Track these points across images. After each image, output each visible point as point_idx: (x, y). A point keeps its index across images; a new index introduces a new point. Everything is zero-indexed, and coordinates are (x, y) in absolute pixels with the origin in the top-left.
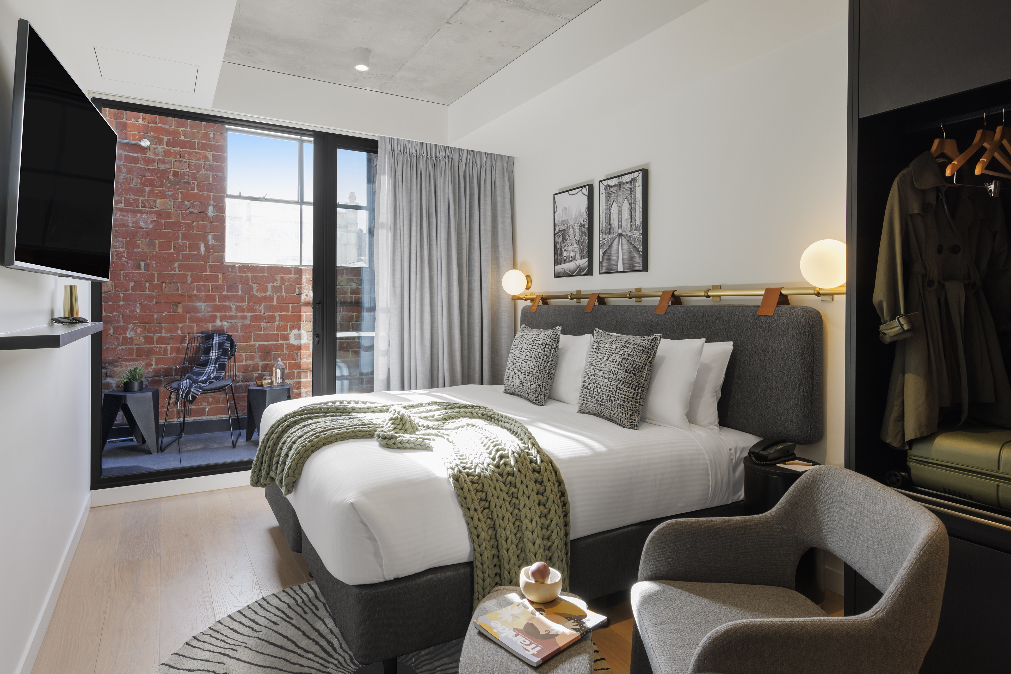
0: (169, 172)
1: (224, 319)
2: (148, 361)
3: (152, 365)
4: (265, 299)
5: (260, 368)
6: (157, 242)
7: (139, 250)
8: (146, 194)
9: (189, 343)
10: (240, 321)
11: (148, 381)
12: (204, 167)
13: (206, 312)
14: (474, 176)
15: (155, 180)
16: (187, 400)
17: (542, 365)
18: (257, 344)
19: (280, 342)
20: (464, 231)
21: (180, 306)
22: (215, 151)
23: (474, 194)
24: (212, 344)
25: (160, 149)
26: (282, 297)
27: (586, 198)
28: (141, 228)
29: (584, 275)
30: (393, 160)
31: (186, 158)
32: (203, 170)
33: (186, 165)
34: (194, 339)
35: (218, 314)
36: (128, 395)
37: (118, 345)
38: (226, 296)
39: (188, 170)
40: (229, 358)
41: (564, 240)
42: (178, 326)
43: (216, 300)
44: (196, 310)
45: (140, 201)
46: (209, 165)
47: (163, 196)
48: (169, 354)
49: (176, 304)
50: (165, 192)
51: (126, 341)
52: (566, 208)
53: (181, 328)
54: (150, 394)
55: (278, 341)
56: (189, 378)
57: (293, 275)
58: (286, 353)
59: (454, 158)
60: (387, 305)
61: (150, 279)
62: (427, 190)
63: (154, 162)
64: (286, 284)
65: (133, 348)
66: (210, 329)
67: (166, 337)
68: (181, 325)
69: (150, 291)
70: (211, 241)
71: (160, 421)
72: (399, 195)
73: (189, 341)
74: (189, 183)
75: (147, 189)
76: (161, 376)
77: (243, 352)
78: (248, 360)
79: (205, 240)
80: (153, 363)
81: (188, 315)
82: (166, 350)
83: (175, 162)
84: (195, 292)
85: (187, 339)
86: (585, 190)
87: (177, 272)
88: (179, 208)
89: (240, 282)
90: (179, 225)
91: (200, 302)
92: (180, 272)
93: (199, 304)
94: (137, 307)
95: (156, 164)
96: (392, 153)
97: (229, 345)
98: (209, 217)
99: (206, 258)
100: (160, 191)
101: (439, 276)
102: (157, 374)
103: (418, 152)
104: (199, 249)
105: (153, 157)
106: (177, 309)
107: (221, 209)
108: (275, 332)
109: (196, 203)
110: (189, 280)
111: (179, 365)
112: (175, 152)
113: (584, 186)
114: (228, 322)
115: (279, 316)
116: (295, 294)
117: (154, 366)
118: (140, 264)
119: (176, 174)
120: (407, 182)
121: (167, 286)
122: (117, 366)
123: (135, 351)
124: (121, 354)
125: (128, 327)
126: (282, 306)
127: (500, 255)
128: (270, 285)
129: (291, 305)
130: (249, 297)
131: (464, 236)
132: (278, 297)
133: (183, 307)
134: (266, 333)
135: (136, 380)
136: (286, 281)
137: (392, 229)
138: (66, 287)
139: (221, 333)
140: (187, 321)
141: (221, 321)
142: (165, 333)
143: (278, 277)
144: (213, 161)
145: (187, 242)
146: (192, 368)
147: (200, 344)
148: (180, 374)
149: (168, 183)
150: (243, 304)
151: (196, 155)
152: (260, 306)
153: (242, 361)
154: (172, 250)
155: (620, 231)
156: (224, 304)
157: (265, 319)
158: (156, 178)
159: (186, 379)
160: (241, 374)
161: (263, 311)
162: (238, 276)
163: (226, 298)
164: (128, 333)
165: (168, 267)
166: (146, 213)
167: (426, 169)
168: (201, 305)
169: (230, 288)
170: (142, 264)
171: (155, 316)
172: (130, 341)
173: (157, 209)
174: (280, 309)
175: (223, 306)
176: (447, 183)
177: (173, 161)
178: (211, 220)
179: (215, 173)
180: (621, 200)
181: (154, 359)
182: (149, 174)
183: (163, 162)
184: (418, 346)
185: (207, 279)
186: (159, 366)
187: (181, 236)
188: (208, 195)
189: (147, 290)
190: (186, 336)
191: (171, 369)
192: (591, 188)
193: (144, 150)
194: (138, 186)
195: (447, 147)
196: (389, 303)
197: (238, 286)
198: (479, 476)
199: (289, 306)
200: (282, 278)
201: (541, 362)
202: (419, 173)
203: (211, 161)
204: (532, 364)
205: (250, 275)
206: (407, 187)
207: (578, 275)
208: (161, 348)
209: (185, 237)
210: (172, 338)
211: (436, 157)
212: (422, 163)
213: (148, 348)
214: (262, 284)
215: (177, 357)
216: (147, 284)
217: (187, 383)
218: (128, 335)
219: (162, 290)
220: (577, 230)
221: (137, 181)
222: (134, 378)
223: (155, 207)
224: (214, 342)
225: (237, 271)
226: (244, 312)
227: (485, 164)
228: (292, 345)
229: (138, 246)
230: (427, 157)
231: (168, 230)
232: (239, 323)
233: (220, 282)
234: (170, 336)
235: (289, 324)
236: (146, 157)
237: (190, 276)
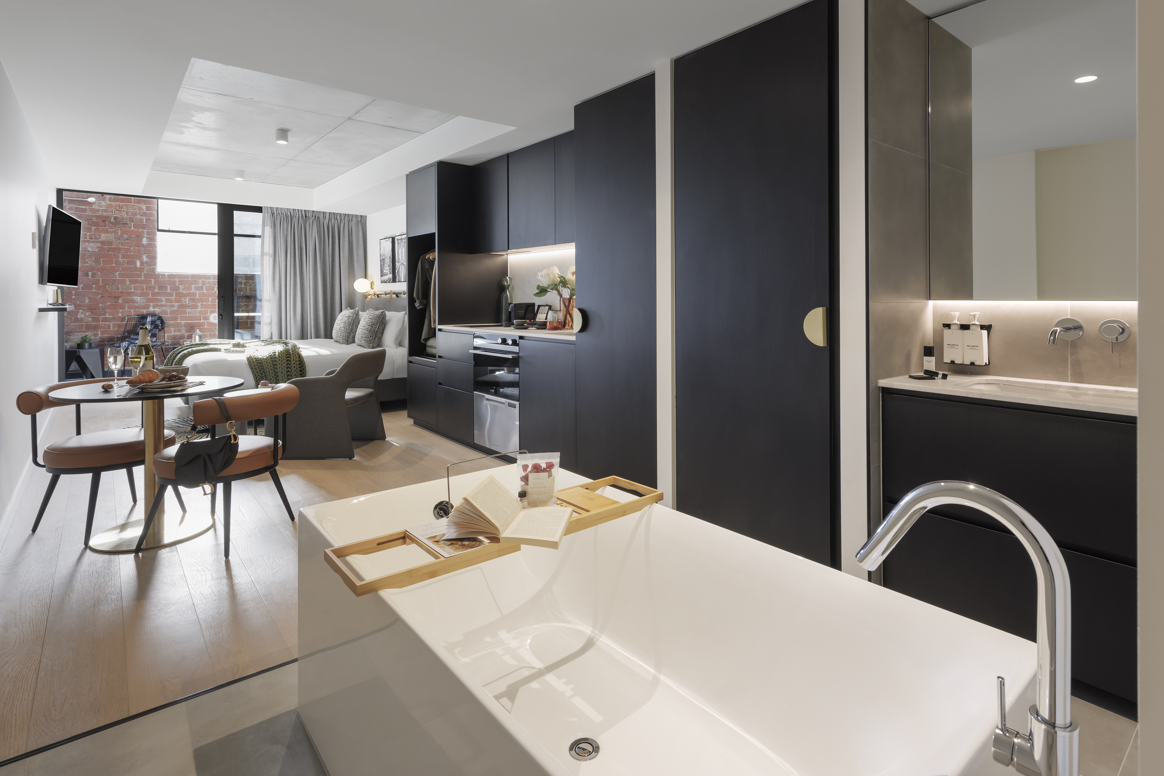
0: (110, 217)
1: (156, 307)
2: (95, 332)
3: (98, 335)
4: (189, 294)
5: (186, 337)
6: (101, 260)
7: (87, 265)
8: (93, 230)
9: (127, 321)
10: (169, 308)
11: (95, 345)
12: (139, 214)
13: (141, 302)
14: (335, 227)
15: (100, 222)
16: (126, 353)
17: (347, 326)
18: (183, 322)
19: (202, 321)
20: (327, 257)
21: (120, 299)
22: (147, 204)
23: (335, 236)
24: (146, 322)
25: (103, 203)
26: (203, 293)
27: (391, 243)
28: (89, 251)
29: (391, 282)
30: (273, 219)
31: (125, 209)
32: (138, 216)
33: (125, 213)
34: (131, 319)
35: (151, 304)
36: (81, 350)
37: (71, 322)
38: (157, 293)
39: (126, 216)
40: (160, 331)
41: (384, 264)
42: (119, 311)
43: (149, 295)
44: (133, 301)
45: (88, 235)
46: (143, 212)
47: (106, 232)
48: (112, 328)
49: (117, 298)
50: (107, 229)
51: (77, 320)
52: (384, 248)
53: (122, 313)
54: (98, 350)
55: (201, 320)
56: (127, 341)
57: (212, 280)
58: (207, 328)
59: (320, 216)
60: (270, 298)
61: (97, 283)
62: (299, 235)
63: (99, 211)
64: (206, 285)
65: (83, 325)
66: (145, 313)
67: (109, 318)
68: (121, 311)
69: (96, 290)
70: (145, 258)
71: (105, 369)
72: (278, 238)
73: (128, 320)
74: (127, 224)
75: (93, 228)
76: (105, 341)
77: (171, 327)
78: (176, 332)
79: (140, 258)
80: (99, 333)
81: (127, 304)
82: (109, 326)
83: (116, 211)
84: (133, 290)
85: (126, 319)
86: (391, 239)
87: (118, 278)
88: (119, 239)
89: (169, 284)
90: (120, 249)
91: (136, 296)
92: (120, 278)
93: (135, 298)
94: (86, 299)
95: (100, 212)
96: (273, 215)
97: (160, 322)
98: (143, 244)
99: (141, 270)
100: (104, 229)
101: (308, 282)
102: (102, 340)
103: (292, 214)
104: (135, 264)
105: (98, 208)
106: (118, 301)
107: (152, 239)
108: (198, 315)
109: (132, 236)
110: (128, 283)
111: (119, 334)
112: (116, 205)
113: (390, 238)
114: (159, 309)
115: (201, 305)
116: (214, 292)
117: (100, 336)
118: (88, 274)
119: (115, 218)
120: (283, 230)
121: (109, 287)
122: (70, 336)
123: (84, 326)
124: (74, 328)
125: (79, 311)
126: (204, 299)
127: (355, 270)
128: (193, 286)
129: (210, 298)
130: (176, 293)
131: (327, 260)
132: (200, 293)
133: (123, 299)
134: (191, 315)
135: (87, 342)
136: (206, 284)
137: (273, 257)
138: (54, 290)
139: (153, 315)
140: (126, 308)
141: (153, 308)
142: (108, 315)
143: (200, 281)
144: (146, 210)
145: (126, 260)
146: (130, 337)
147: (136, 322)
148: (120, 340)
149: (110, 224)
150: (171, 298)
151: (132, 207)
152: (185, 299)
153: (171, 333)
154: (114, 265)
155: (402, 262)
156: (156, 297)
157: (190, 307)
158: (100, 221)
159: (125, 342)
160: (170, 341)
161: (188, 302)
162: (167, 280)
163: (158, 294)
164: (79, 315)
165: (111, 275)
166: (93, 242)
167: (298, 223)
168: (137, 298)
169: (160, 288)
170: (90, 273)
171: (101, 305)
172: (82, 320)
173: (101, 240)
174: (202, 300)
175: (155, 299)
176: (314, 231)
177: (114, 211)
178: (145, 246)
179: (148, 218)
180: (402, 247)
181: (100, 331)
182: (95, 219)
183: (106, 211)
184: (292, 320)
185: (142, 282)
186: (104, 336)
187: (121, 256)
188: (142, 231)
189: (94, 289)
190: (126, 317)
191: (114, 337)
192: (393, 239)
193: (90, 204)
194: (86, 226)
195: (313, 211)
196: (271, 297)
197: (167, 286)
198: (261, 358)
199: (209, 299)
200: (203, 282)
201: (346, 325)
202: (293, 226)
203: (145, 210)
204: (342, 326)
205: (177, 280)
206: (283, 233)
207: (389, 282)
208: (105, 324)
209: (124, 257)
210: (114, 318)
211: (306, 216)
212: (295, 221)
213: (95, 324)
214: (187, 285)
215: (118, 330)
216: (94, 286)
217: (126, 344)
218: (79, 317)
219: (106, 289)
220: (388, 258)
221: (85, 223)
222: (85, 341)
223: (100, 238)
224: (148, 321)
225: (167, 277)
226: (172, 303)
227: (344, 219)
228: (211, 323)
229: (87, 263)
230: (299, 217)
231: (111, 253)
232: (168, 310)
233: (153, 284)
234: (113, 317)
235: (209, 310)
236: (93, 208)
237: (128, 280)
